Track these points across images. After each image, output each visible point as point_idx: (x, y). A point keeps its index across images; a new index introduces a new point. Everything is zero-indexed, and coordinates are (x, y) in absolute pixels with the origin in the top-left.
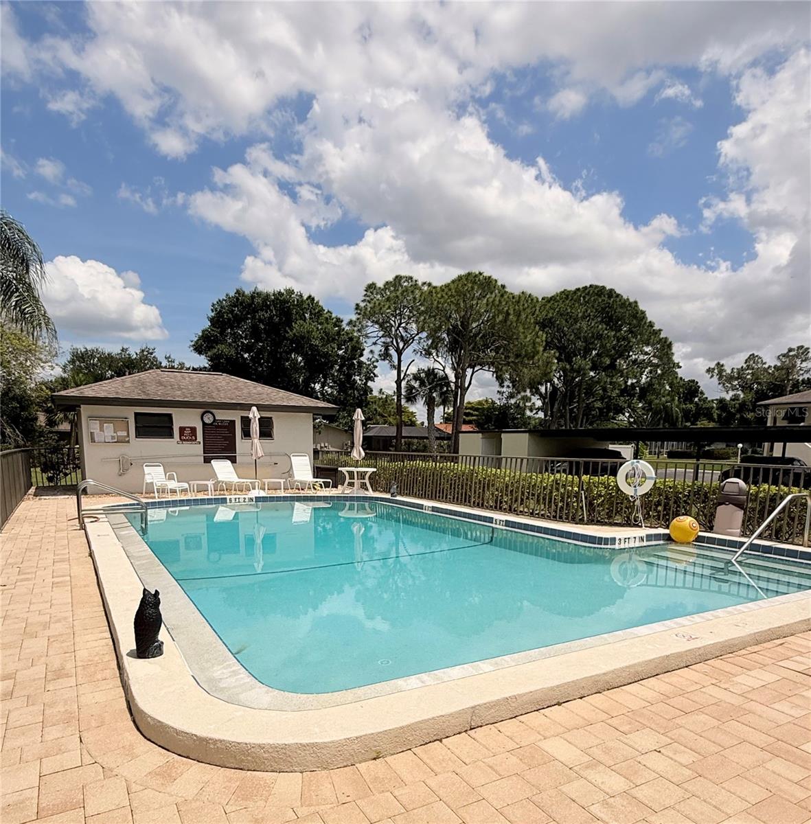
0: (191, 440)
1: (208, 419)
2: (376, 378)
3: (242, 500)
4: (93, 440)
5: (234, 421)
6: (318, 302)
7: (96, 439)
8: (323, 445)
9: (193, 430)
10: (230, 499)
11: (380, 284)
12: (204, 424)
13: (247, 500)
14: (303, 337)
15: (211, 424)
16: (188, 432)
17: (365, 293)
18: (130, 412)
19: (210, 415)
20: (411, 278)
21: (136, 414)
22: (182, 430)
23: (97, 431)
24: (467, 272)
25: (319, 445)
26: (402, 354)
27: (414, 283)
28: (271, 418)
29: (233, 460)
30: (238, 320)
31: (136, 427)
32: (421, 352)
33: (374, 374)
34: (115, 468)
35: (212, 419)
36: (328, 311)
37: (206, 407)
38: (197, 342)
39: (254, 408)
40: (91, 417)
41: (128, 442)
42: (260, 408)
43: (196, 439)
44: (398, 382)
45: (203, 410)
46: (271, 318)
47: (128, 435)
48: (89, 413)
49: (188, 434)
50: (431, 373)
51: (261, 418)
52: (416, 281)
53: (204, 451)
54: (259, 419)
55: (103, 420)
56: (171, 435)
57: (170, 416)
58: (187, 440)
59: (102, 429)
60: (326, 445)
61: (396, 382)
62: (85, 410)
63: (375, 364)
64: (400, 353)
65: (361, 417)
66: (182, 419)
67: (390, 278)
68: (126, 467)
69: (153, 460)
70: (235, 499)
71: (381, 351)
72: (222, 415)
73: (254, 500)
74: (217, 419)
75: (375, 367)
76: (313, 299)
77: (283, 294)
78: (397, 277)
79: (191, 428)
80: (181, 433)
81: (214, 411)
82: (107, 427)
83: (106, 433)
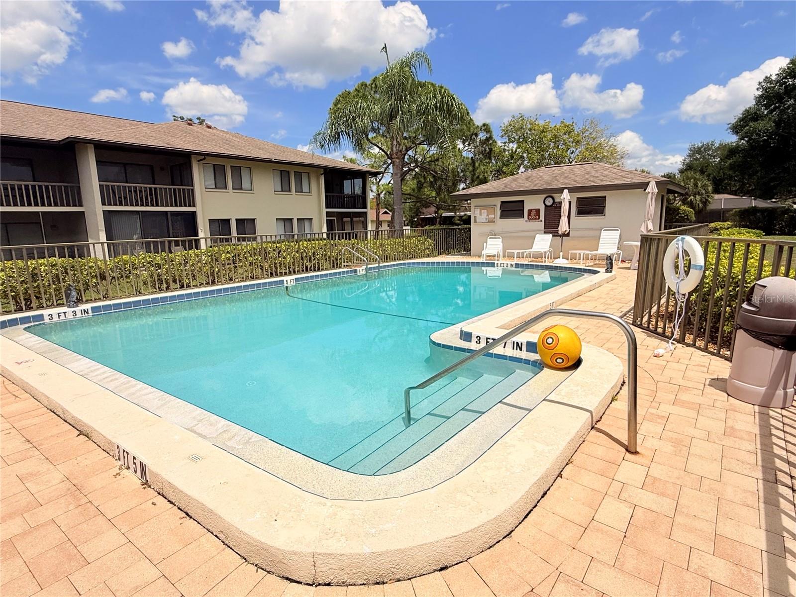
0: (535, 219)
1: (549, 202)
3: (505, 265)
4: (475, 221)
7: (477, 221)
9: (538, 211)
12: (546, 206)
13: (509, 266)
15: (551, 206)
16: (534, 213)
18: (498, 201)
19: (551, 199)
21: (502, 202)
22: (530, 211)
23: (478, 215)
28: (605, 197)
31: (501, 211)
35: (551, 202)
37: (548, 193)
39: (566, 191)
40: (476, 207)
41: (494, 222)
43: (539, 218)
45: (545, 196)
47: (495, 218)
48: (475, 204)
49: (534, 214)
53: (544, 227)
55: (482, 207)
56: (522, 216)
57: (523, 201)
58: (533, 219)
59: (481, 214)
62: (473, 202)
66: (533, 203)
72: (557, 198)
73: (514, 265)
74: (556, 201)
79: (536, 210)
80: (529, 215)
81: (554, 195)
82: (483, 212)
83: (483, 217)
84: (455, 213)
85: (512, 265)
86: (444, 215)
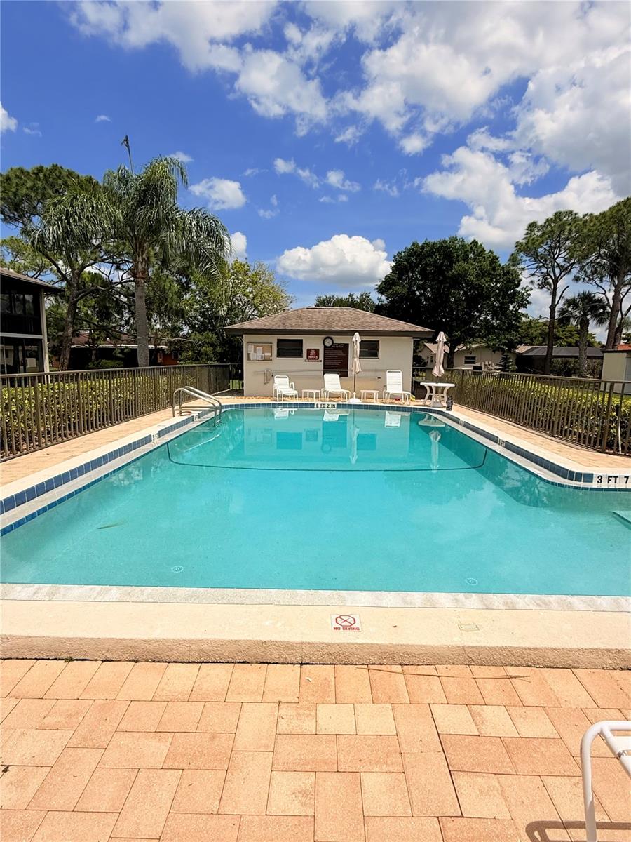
0: (315, 359)
1: (328, 343)
2: (528, 305)
4: (249, 359)
5: (348, 344)
6: (481, 245)
7: (251, 359)
8: (487, 363)
9: (317, 351)
10: (317, 405)
11: (541, 222)
12: (325, 347)
13: (330, 406)
14: (460, 275)
15: (330, 347)
17: (527, 231)
18: (274, 339)
19: (330, 340)
20: (571, 212)
21: (279, 341)
22: (309, 351)
23: (252, 353)
24: (626, 198)
25: (483, 363)
26: (558, 282)
27: (573, 216)
28: (378, 341)
29: (344, 374)
30: (412, 267)
31: (278, 350)
32: (584, 279)
33: (527, 301)
34: (262, 378)
35: (331, 343)
36: (490, 251)
37: (328, 334)
38: (379, 286)
39: (357, 334)
40: (249, 343)
41: (271, 360)
42: (362, 333)
43: (318, 358)
44: (553, 308)
45: (324, 336)
46: (435, 261)
47: (271, 356)
48: (247, 341)
49: (313, 354)
50: (587, 298)
51: (362, 341)
52: (576, 214)
53: (324, 367)
54: (360, 343)
55: (256, 344)
56: (300, 355)
57: (301, 341)
58: (312, 359)
59: (255, 351)
60: (490, 363)
61: (550, 307)
62: (246, 339)
63: (528, 292)
64: (556, 281)
65: (443, 339)
66: (310, 343)
67: (551, 215)
68: (269, 377)
69: (281, 373)
70: (321, 405)
71: (539, 280)
72: (339, 340)
74: (335, 342)
75: (529, 295)
76: (477, 242)
77: (447, 242)
78: (556, 213)
79: (315, 350)
80: (308, 354)
81: (333, 337)
82: (259, 350)
83: (258, 354)
84: (115, 345)
85: (334, 406)
86: (101, 346)
